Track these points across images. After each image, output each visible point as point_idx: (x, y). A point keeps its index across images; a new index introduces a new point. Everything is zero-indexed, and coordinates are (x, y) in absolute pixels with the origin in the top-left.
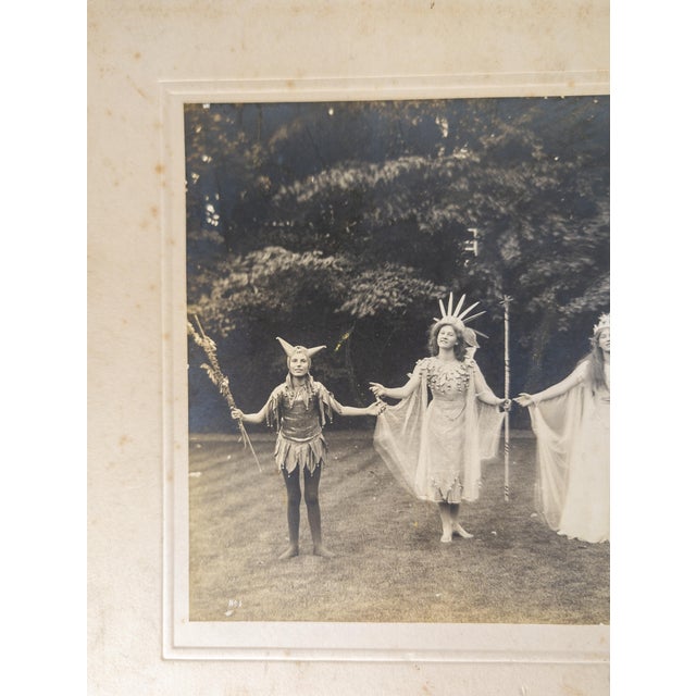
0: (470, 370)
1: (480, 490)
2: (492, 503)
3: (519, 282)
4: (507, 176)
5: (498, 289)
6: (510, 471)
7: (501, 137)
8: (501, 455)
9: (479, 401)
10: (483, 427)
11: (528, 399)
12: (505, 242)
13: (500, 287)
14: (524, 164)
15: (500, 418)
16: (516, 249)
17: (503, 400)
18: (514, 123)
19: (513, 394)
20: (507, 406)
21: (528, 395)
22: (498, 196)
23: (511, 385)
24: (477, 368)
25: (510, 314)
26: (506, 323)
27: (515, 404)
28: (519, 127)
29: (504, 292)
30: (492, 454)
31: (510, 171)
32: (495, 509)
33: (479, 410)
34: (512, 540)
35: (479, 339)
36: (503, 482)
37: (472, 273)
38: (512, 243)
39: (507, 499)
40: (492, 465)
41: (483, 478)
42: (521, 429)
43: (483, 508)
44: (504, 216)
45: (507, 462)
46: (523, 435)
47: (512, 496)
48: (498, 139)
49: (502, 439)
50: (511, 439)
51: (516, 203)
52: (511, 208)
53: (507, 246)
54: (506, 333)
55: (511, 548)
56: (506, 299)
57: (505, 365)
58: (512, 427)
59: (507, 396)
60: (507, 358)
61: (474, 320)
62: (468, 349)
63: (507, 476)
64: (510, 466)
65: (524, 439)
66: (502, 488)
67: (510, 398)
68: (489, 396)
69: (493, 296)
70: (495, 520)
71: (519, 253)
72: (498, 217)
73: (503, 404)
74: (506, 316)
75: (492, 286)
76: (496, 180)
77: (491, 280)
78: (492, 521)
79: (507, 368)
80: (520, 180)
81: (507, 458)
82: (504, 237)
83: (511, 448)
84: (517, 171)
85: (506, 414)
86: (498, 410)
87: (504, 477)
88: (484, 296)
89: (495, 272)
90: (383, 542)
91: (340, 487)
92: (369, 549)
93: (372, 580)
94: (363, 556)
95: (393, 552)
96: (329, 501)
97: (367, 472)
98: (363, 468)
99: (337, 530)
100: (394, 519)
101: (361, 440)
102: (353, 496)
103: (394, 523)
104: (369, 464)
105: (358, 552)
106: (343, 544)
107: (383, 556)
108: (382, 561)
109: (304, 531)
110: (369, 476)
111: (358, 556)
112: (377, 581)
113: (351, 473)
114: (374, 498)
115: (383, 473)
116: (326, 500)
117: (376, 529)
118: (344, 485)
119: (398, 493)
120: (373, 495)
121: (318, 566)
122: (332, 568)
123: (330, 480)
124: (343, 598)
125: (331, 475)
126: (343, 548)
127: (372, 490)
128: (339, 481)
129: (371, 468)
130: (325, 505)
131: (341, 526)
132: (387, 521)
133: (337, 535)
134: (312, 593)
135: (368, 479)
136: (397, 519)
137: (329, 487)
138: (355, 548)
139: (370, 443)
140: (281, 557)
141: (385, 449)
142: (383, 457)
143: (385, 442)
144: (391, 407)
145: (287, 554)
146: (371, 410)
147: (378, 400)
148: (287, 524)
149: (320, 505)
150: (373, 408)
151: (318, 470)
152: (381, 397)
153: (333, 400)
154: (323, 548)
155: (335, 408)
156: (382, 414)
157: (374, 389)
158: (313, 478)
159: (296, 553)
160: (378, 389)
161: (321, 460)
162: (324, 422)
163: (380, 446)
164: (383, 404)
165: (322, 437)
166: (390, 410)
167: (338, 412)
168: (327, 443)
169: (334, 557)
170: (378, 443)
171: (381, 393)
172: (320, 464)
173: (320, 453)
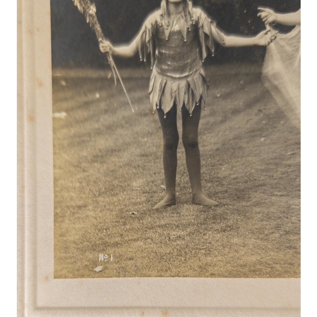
90: (272, 188)
91: (223, 127)
92: (256, 196)
93: (260, 231)
94: (249, 204)
95: (285, 199)
96: (211, 144)
97: (255, 110)
98: (249, 105)
99: (219, 175)
100: (284, 162)
101: (247, 75)
102: (237, 138)
103: (286, 166)
104: (257, 100)
105: (243, 199)
106: (226, 191)
107: (273, 204)
108: (272, 210)
109: (182, 178)
110: (256, 115)
111: (244, 203)
112: (266, 232)
113: (236, 112)
114: (262, 139)
115: (272, 111)
116: (207, 142)
117: (265, 173)
118: (227, 124)
119: (291, 132)
120: (261, 136)
121: (197, 216)
122: (214, 217)
123: (212, 120)
124: (227, 250)
125: (213, 114)
126: (226, 195)
127: (260, 130)
128: (223, 122)
129: (258, 106)
130: (206, 148)
131: (224, 171)
132: (277, 164)
133: (219, 181)
134: (191, 245)
135: (255, 119)
136: (288, 162)
137: (210, 128)
138: (240, 195)
139: (258, 77)
140: (156, 207)
141: (276, 83)
142: (273, 94)
143: (276, 76)
144: (284, 36)
145: (162, 203)
146: (260, 39)
147: (268, 28)
148: (163, 171)
149: (201, 148)
150: (262, 37)
151: (198, 109)
152: (271, 24)
153: (215, 30)
154: (203, 196)
155: (218, 39)
156: (272, 45)
157: (263, 14)
158: (192, 119)
159: (173, 202)
160: (268, 14)
161: (201, 97)
162: (205, 55)
163: (269, 81)
164: (274, 32)
165: (202, 72)
166: (282, 39)
167: (221, 42)
168: (208, 79)
169: (217, 206)
170: (266, 77)
171: (271, 19)
172: (200, 101)
173: (200, 90)
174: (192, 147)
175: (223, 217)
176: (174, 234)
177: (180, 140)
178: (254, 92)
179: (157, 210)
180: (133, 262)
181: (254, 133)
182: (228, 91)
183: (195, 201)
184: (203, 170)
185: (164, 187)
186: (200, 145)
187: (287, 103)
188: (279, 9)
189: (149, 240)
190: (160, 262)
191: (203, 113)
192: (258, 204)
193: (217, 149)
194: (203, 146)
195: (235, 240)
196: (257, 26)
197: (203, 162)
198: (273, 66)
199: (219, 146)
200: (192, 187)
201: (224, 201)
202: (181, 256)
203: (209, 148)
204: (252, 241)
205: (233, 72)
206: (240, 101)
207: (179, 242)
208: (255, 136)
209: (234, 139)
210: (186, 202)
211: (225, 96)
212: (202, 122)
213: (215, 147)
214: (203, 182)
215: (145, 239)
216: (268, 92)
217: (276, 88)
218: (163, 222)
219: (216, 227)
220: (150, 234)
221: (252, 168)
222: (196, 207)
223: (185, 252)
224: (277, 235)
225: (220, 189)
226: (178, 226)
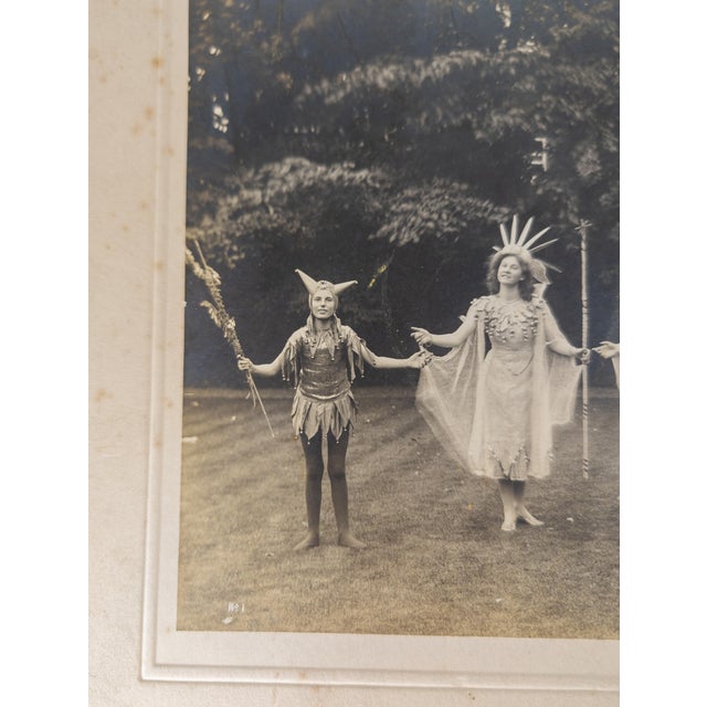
0: (539, 313)
1: (551, 464)
2: (568, 481)
3: (599, 204)
4: (583, 75)
5: (572, 211)
6: (589, 440)
7: (575, 28)
8: (578, 419)
9: (551, 351)
10: (556, 384)
11: (611, 348)
12: (582, 154)
13: (576, 209)
14: (604, 60)
15: (578, 372)
16: (594, 162)
17: (580, 350)
18: (592, 11)
19: (594, 342)
20: (585, 358)
21: (610, 344)
22: (573, 97)
23: (591, 331)
24: (547, 309)
25: (588, 242)
26: (584, 255)
27: (595, 356)
28: (597, 16)
29: (581, 215)
30: (566, 418)
31: (588, 69)
32: (570, 489)
33: (550, 363)
34: (594, 529)
35: (551, 274)
36: (580, 454)
37: (540, 192)
38: (591, 155)
39: (586, 475)
40: (566, 432)
41: (556, 449)
42: (603, 386)
43: (554, 487)
44: (579, 123)
45: (585, 429)
46: (605, 394)
47: (593, 472)
48: (572, 30)
49: (579, 399)
50: (591, 400)
51: (595, 106)
52: (589, 112)
53: (584, 159)
54: (584, 267)
55: (591, 539)
56: (583, 224)
57: (582, 306)
58: (592, 384)
59: (584, 344)
60: (584, 297)
61: (543, 250)
62: (536, 285)
63: (586, 446)
64: (589, 433)
65: (607, 399)
66: (581, 462)
67: (590, 347)
68: (563, 345)
69: (566, 220)
70: (571, 503)
71: (599, 168)
72: (572, 123)
73: (581, 354)
74: (583, 245)
75: (565, 207)
76: (571, 80)
77: (564, 201)
78: (569, 504)
79: (585, 310)
80: (600, 80)
81: (585, 423)
82: (580, 148)
83: (590, 411)
84: (597, 69)
85: (583, 367)
86: (573, 362)
87: (582, 447)
88: (555, 220)
89: (569, 191)
90: (427, 529)
91: (372, 457)
92: (409, 539)
93: (414, 579)
94: (401, 547)
95: (441, 543)
96: (359, 475)
97: (408, 438)
98: (402, 434)
99: (369, 513)
100: (440, 500)
101: (400, 399)
102: (389, 470)
103: (442, 504)
104: (410, 428)
105: (395, 541)
106: (376, 533)
107: (427, 548)
108: (427, 555)
109: (327, 514)
110: (410, 444)
111: (396, 547)
112: (420, 581)
113: (387, 440)
114: (417, 473)
115: (427, 441)
116: (356, 474)
117: (419, 513)
118: (377, 455)
119: (447, 466)
120: (415, 469)
121: (343, 560)
122: (362, 563)
123: (360, 448)
124: (376, 602)
125: (361, 442)
126: (376, 536)
127: (414, 462)
128: (372, 451)
129: (412, 435)
130: (354, 480)
131: (374, 508)
132: (432, 503)
133: (369, 520)
134: (336, 595)
135: (408, 449)
136: (446, 500)
137: (359, 457)
138: (391, 537)
139: (411, 403)
140: (297, 548)
141: (431, 410)
142: (427, 421)
143: (430, 402)
144: (439, 358)
145: (304, 543)
146: (413, 361)
147: (422, 349)
148: (305, 505)
149: (348, 480)
150: (415, 359)
151: (345, 435)
152: (424, 346)
153: (364, 349)
154: (351, 537)
155: (368, 359)
156: (427, 367)
157: (417, 335)
158: (338, 446)
159: (316, 542)
160: (422, 335)
161: (349, 422)
162: (353, 376)
163: (424, 407)
164: (429, 354)
165: (351, 394)
166: (436, 362)
167: (372, 363)
168: (357, 403)
169: (365, 549)
170: (420, 402)
171: (425, 340)
172: (348, 427)
173: (347, 415)
174: (338, 478)
175: (372, 563)
176: (316, 581)
177: (326, 471)
178: (406, 419)
179: (298, 552)
180: (268, 613)
181: (407, 466)
182: (379, 416)
183: (341, 542)
184: (351, 506)
185: (306, 524)
186: (347, 477)
187: (444, 433)
188: (433, 331)
189: (287, 588)
190: (298, 615)
191: (351, 440)
192: (411, 548)
193: (367, 483)
194: (351, 478)
195: (386, 590)
196: (411, 347)
197: (350, 497)
198: (428, 391)
199: (368, 479)
200: (338, 525)
201: (373, 543)
202: (323, 607)
203: (356, 480)
204: (403, 592)
205: (384, 396)
206: (391, 428)
207: (322, 591)
208: (409, 469)
209: (385, 471)
210: (332, 543)
211: (375, 423)
212: (349, 450)
213: (364, 480)
214: (351, 521)
215: (284, 587)
216: (422, 419)
217: (431, 415)
218: (304, 567)
219: (365, 573)
220: (289, 580)
221: (405, 506)
222: (342, 550)
223: (329, 604)
224: (432, 585)
225: (369, 529)
226: (321, 572)
